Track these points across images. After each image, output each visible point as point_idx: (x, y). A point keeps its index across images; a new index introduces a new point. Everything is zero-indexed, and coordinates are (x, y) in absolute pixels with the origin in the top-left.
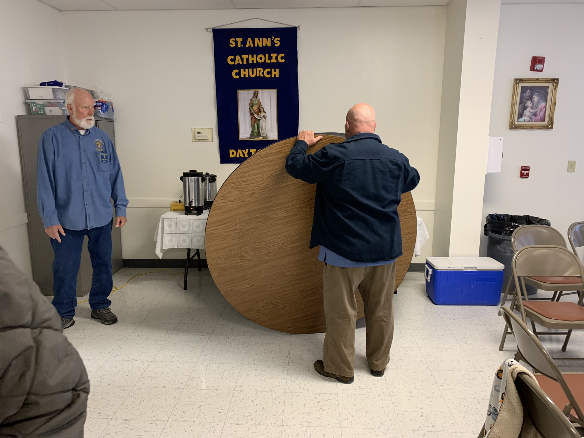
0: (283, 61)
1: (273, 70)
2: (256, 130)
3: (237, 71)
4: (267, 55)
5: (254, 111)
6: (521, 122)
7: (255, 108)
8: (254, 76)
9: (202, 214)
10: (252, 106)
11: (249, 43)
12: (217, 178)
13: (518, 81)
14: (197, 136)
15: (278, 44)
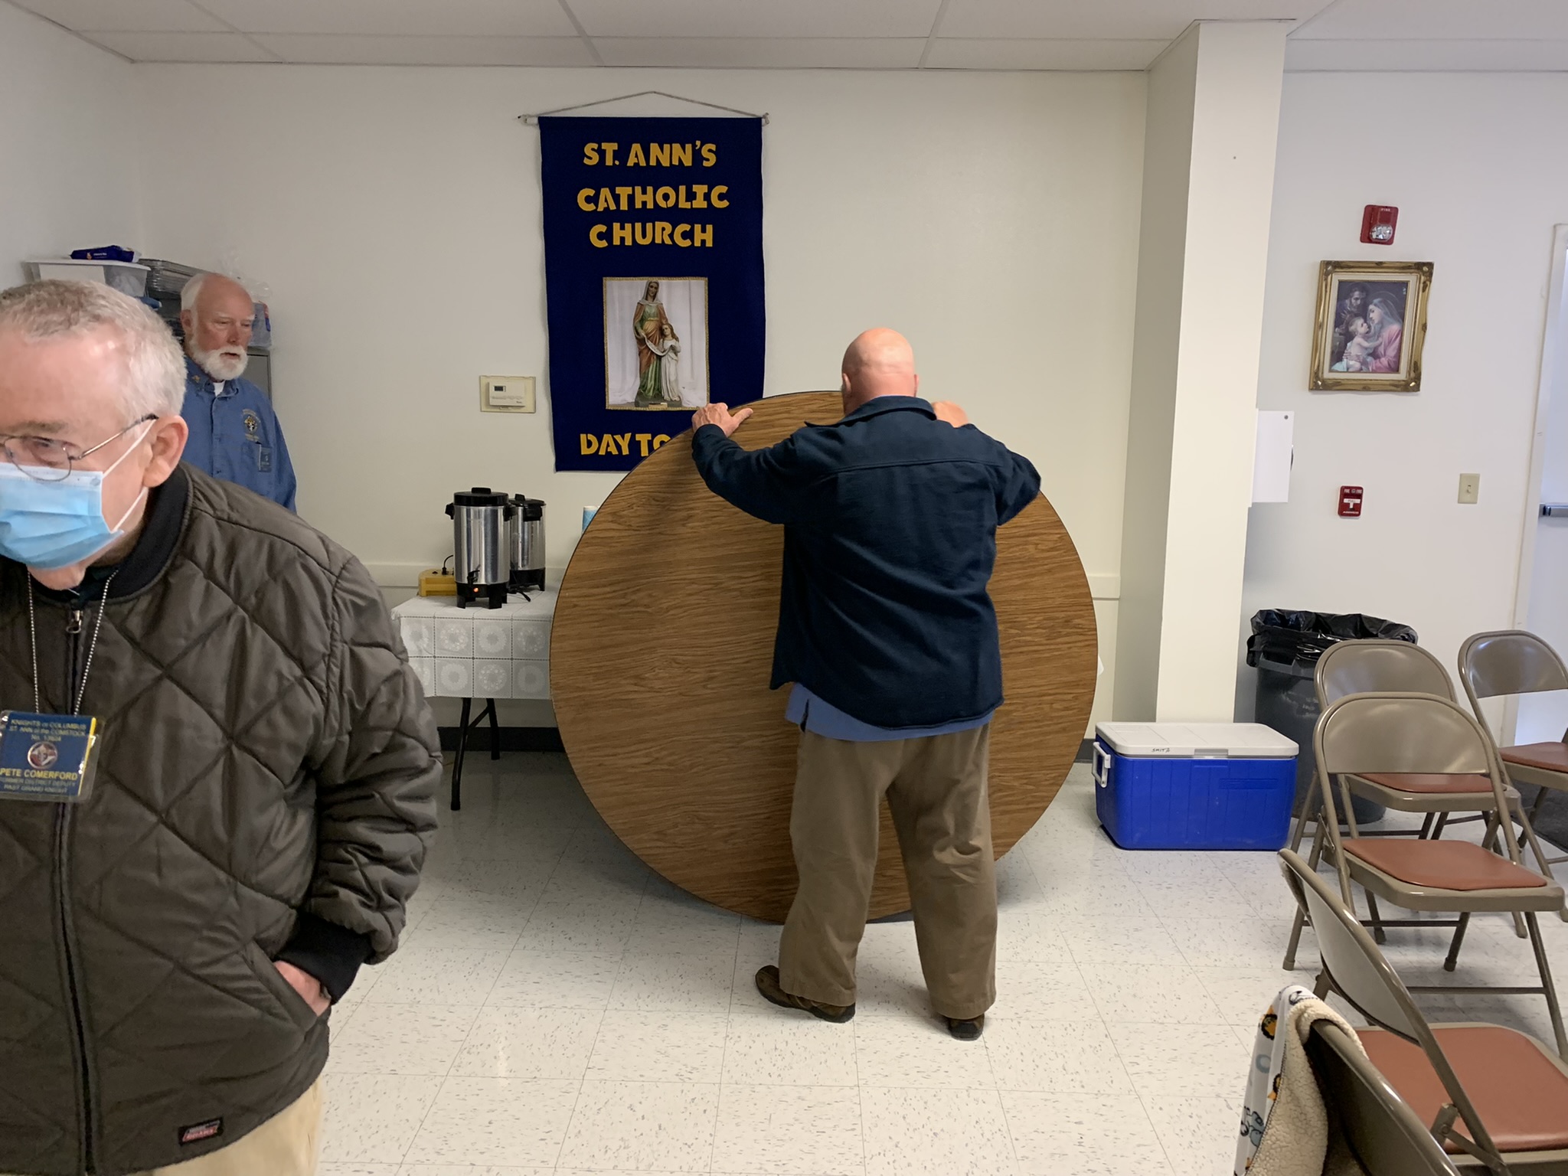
0: (725, 204)
1: (698, 227)
2: (650, 384)
3: (602, 228)
4: (682, 189)
5: (647, 335)
6: (1337, 372)
7: (650, 326)
8: (647, 241)
9: (503, 605)
10: (642, 321)
11: (636, 156)
12: (546, 510)
13: (1330, 267)
14: (493, 398)
15: (711, 161)
